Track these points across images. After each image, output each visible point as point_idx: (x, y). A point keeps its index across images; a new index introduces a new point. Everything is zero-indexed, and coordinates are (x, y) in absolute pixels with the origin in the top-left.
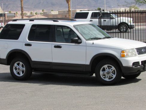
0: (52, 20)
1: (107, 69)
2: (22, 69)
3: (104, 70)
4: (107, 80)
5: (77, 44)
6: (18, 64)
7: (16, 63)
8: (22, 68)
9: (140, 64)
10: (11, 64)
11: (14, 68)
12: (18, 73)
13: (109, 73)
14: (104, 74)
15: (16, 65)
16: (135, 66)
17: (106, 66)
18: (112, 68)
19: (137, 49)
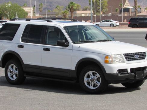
0: (46, 20)
1: (91, 76)
2: (15, 73)
3: (88, 77)
4: (91, 87)
5: (64, 47)
6: (12, 67)
7: (10, 65)
8: (15, 71)
9: (129, 71)
10: (6, 66)
11: (8, 70)
12: (12, 77)
13: (93, 81)
14: (88, 81)
15: (10, 67)
16: (121, 74)
17: (90, 73)
18: (97, 75)
19: (126, 54)
